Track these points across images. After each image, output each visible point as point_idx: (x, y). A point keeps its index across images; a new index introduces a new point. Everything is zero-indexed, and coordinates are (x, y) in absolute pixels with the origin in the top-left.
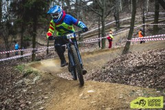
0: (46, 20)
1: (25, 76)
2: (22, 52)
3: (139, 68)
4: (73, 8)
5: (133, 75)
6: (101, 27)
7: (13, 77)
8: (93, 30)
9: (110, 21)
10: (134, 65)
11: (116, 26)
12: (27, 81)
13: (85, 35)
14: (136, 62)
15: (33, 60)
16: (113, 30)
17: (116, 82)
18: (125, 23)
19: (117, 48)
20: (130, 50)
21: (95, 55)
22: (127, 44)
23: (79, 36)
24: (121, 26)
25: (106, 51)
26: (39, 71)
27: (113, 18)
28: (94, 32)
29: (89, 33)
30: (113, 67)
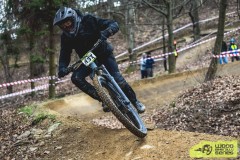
1: (35, 123)
2: (32, 83)
3: (234, 103)
4: (117, 4)
5: (224, 117)
6: (167, 35)
7: (14, 127)
8: (153, 41)
9: (183, 25)
10: (227, 98)
11: (193, 32)
12: (37, 132)
13: (140, 50)
14: (230, 94)
15: (51, 97)
16: (188, 39)
17: (193, 130)
18: (209, 26)
19: (196, 71)
20: (218, 73)
21: (158, 84)
22: (212, 62)
23: (130, 51)
24: (202, 32)
25: (177, 76)
26: (59, 115)
27: (188, 19)
28: (156, 44)
29: (147, 47)
30: (188, 103)
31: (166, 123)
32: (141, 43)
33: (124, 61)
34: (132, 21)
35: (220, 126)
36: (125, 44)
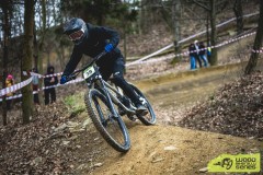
0: (117, 21)
6: (210, 30)
8: (199, 34)
9: (228, 19)
11: (237, 26)
16: (232, 33)
17: (230, 123)
18: (251, 21)
19: (237, 65)
20: (256, 68)
21: (201, 76)
22: (252, 57)
23: (175, 43)
24: (245, 26)
25: (219, 68)
27: (232, 14)
28: (201, 37)
30: (226, 96)
31: (204, 115)
32: (186, 36)
33: (170, 52)
34: (179, 16)
35: (255, 119)
36: (171, 37)
